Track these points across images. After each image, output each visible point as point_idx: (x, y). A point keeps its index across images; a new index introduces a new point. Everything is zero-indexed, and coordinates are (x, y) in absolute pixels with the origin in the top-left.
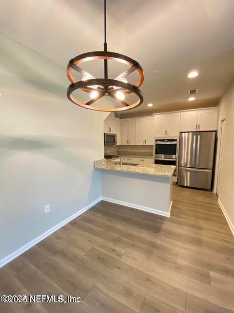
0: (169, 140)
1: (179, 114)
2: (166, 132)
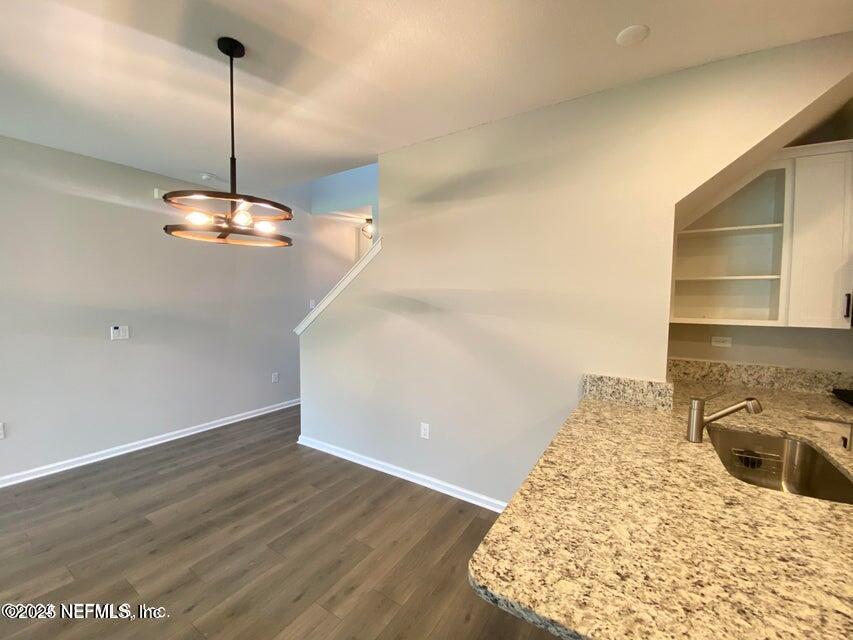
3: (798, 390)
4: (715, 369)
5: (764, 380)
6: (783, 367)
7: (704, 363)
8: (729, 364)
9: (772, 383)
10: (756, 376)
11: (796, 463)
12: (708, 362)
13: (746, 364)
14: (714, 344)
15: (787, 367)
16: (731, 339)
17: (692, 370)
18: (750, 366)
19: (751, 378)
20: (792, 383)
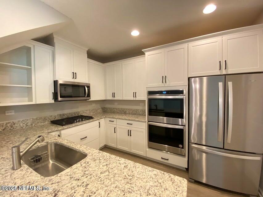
0: (169, 92)
1: (185, 45)
2: (164, 79)
3: (40, 124)
4: (8, 125)
5: (29, 124)
6: (35, 118)
7: (3, 124)
8: (15, 121)
9: (32, 124)
10: (26, 123)
11: (53, 151)
12: (5, 123)
13: (21, 120)
14: (7, 114)
15: (36, 117)
18: (23, 120)
19: (24, 125)
20: (38, 123)
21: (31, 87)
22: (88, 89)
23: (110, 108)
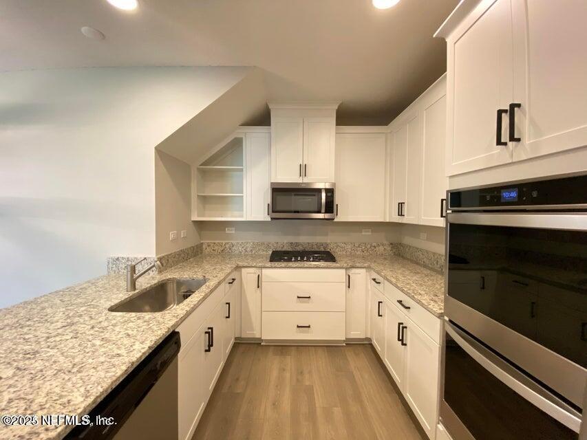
4: (227, 246)
5: (248, 250)
6: (256, 241)
7: (222, 243)
8: (234, 242)
9: (251, 251)
10: (245, 248)
12: (224, 242)
13: (240, 242)
14: (227, 232)
15: (258, 242)
16: (234, 228)
17: (216, 248)
18: (243, 243)
19: (243, 249)
20: (259, 250)
21: (243, 196)
22: (326, 196)
23: (410, 247)
